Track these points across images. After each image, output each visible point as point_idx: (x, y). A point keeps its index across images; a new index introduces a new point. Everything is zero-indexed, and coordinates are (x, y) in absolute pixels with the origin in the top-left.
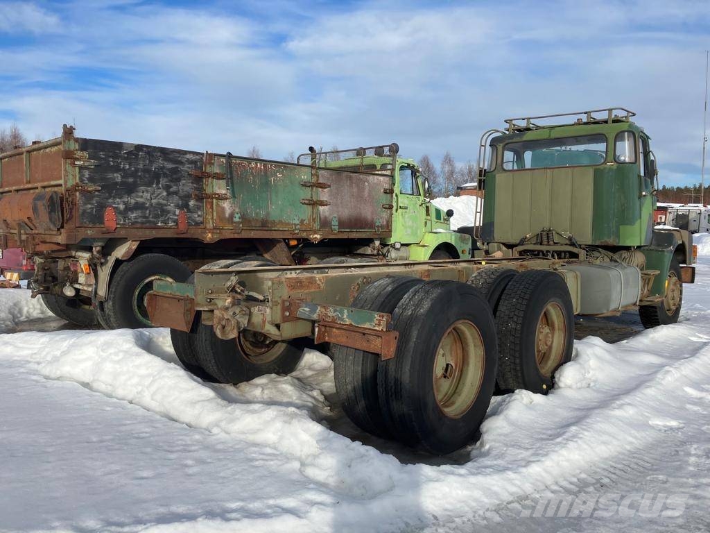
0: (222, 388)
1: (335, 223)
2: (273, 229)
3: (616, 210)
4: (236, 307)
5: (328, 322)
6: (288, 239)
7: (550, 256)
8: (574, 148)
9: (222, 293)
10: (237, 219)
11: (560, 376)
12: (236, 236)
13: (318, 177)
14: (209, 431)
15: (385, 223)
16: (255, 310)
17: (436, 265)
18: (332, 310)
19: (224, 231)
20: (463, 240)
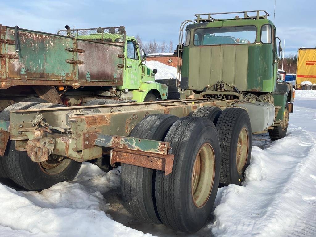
0: (30, 195)
1: (88, 76)
2: (48, 79)
3: (261, 71)
4: (46, 138)
5: (121, 148)
6: (58, 86)
7: (221, 98)
8: (217, 35)
9: (29, 127)
10: (23, 72)
11: (249, 173)
12: (23, 84)
13: (77, 45)
14: (30, 232)
15: (119, 76)
16: (59, 140)
17: (162, 104)
18: (123, 140)
19: (14, 80)
20: (163, 88)
